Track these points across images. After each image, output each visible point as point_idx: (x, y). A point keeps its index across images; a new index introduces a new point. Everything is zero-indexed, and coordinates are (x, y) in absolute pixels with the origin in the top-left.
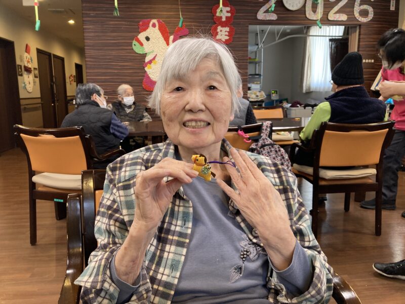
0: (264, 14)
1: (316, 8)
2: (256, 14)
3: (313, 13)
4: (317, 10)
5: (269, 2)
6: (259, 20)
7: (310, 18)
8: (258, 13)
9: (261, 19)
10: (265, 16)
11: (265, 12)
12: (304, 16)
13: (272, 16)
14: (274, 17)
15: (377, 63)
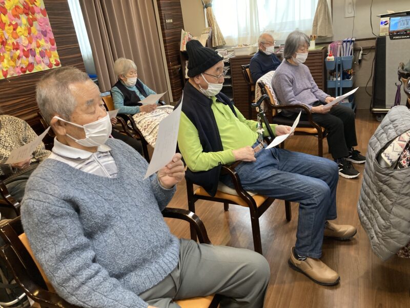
15: (174, 23)
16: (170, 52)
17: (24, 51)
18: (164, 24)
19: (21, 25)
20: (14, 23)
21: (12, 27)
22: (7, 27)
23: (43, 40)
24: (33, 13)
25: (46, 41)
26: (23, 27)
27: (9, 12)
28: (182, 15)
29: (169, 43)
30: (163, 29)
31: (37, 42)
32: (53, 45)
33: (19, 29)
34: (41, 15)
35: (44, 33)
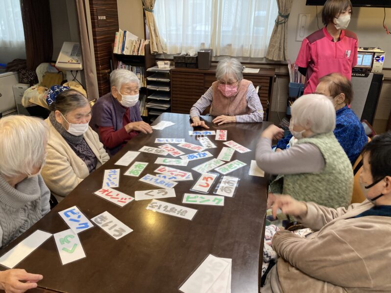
15: (108, 20)
16: (100, 54)
18: (96, 21)
28: (117, 12)
29: (100, 42)
30: (93, 27)
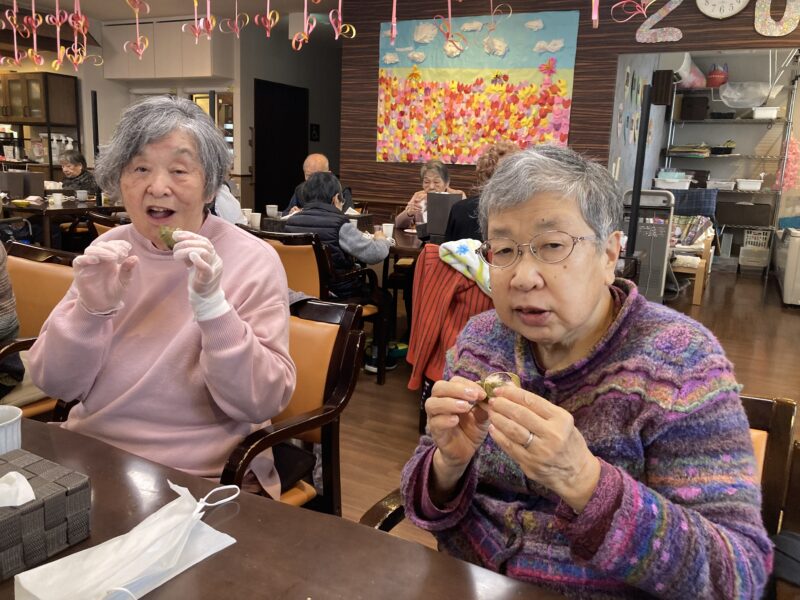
0: (653, 31)
1: (784, 9)
2: (635, 31)
3: (772, 21)
4: (786, 14)
5: (668, 5)
6: (640, 43)
7: (763, 33)
8: (640, 30)
9: (645, 41)
10: (655, 34)
11: (653, 28)
12: (751, 28)
13: (671, 34)
14: (674, 35)
17: (521, 142)
19: (528, 115)
20: (521, 113)
21: (517, 117)
22: (512, 116)
23: (552, 134)
24: (552, 104)
25: (555, 136)
26: (530, 118)
27: (521, 101)
31: (542, 135)
32: (563, 141)
33: (524, 120)
34: (561, 107)
35: (557, 127)
